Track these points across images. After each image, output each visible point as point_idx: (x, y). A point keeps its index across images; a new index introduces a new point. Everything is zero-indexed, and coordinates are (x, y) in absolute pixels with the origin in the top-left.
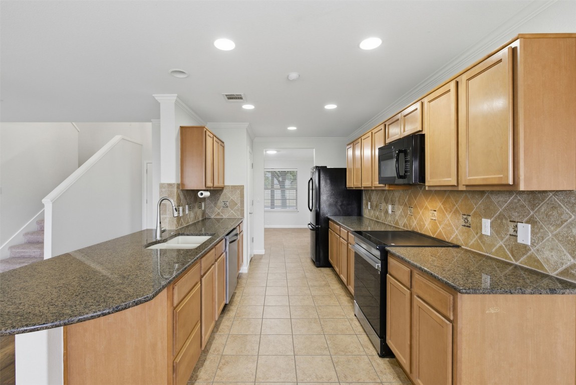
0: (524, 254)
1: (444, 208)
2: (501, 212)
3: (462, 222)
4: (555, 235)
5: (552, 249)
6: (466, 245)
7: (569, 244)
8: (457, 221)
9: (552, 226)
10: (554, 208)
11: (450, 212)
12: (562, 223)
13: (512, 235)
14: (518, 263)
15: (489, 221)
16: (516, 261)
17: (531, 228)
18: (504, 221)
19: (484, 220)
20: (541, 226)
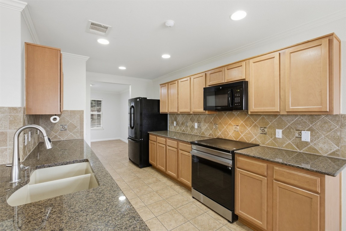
0: (305, 147)
1: (246, 124)
2: (289, 126)
3: (260, 131)
4: (327, 136)
5: (325, 143)
6: (263, 144)
7: (335, 140)
8: (256, 131)
9: (324, 132)
10: (325, 123)
11: (250, 126)
12: (331, 130)
13: (298, 137)
14: (301, 151)
15: (281, 130)
16: (300, 150)
17: (310, 133)
18: (291, 130)
19: (277, 130)
20: (318, 132)
